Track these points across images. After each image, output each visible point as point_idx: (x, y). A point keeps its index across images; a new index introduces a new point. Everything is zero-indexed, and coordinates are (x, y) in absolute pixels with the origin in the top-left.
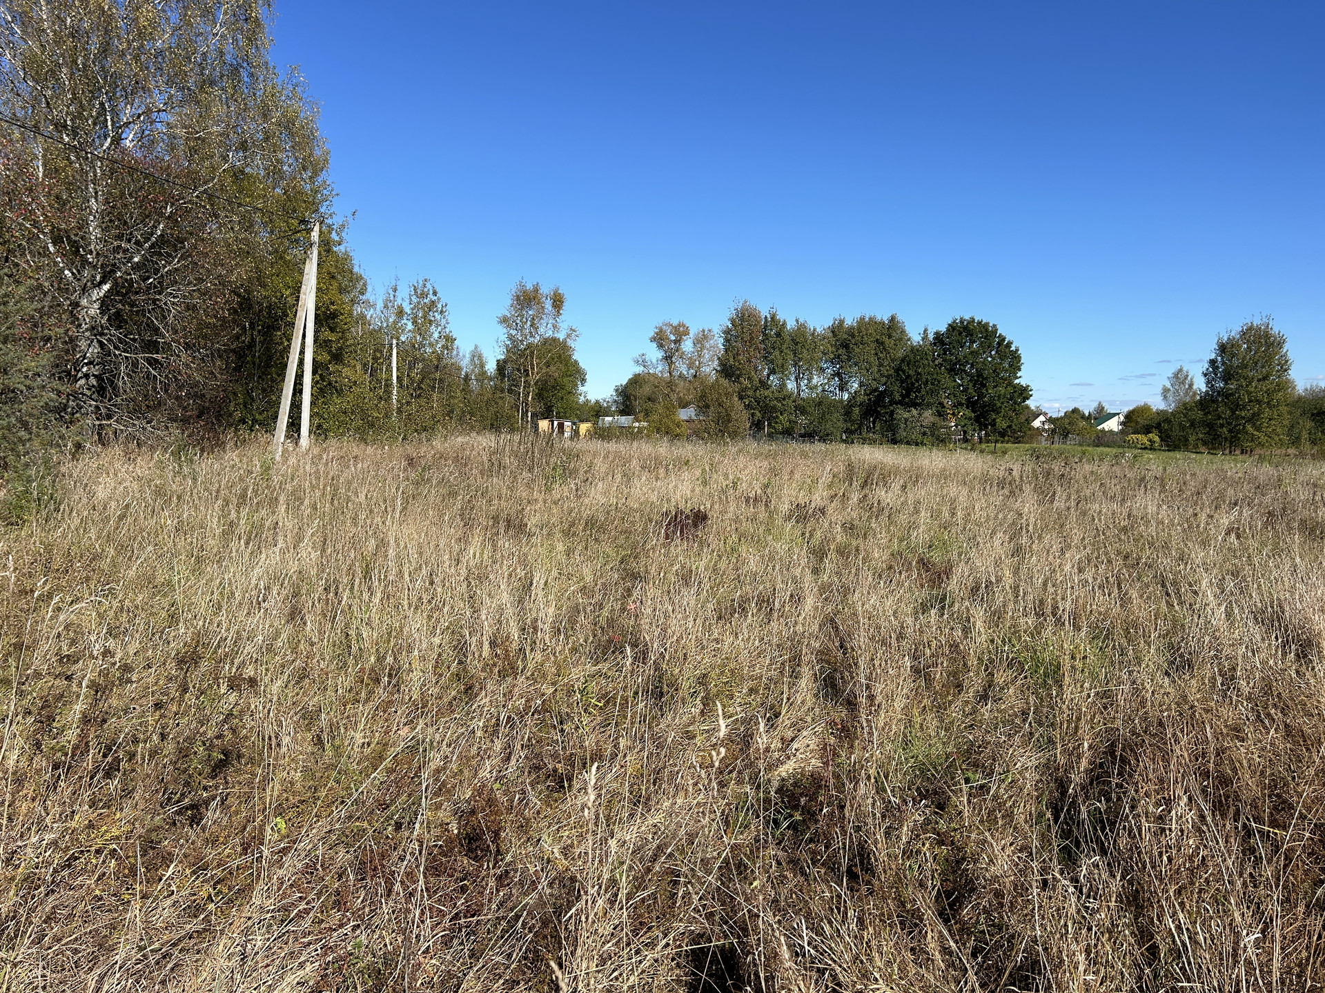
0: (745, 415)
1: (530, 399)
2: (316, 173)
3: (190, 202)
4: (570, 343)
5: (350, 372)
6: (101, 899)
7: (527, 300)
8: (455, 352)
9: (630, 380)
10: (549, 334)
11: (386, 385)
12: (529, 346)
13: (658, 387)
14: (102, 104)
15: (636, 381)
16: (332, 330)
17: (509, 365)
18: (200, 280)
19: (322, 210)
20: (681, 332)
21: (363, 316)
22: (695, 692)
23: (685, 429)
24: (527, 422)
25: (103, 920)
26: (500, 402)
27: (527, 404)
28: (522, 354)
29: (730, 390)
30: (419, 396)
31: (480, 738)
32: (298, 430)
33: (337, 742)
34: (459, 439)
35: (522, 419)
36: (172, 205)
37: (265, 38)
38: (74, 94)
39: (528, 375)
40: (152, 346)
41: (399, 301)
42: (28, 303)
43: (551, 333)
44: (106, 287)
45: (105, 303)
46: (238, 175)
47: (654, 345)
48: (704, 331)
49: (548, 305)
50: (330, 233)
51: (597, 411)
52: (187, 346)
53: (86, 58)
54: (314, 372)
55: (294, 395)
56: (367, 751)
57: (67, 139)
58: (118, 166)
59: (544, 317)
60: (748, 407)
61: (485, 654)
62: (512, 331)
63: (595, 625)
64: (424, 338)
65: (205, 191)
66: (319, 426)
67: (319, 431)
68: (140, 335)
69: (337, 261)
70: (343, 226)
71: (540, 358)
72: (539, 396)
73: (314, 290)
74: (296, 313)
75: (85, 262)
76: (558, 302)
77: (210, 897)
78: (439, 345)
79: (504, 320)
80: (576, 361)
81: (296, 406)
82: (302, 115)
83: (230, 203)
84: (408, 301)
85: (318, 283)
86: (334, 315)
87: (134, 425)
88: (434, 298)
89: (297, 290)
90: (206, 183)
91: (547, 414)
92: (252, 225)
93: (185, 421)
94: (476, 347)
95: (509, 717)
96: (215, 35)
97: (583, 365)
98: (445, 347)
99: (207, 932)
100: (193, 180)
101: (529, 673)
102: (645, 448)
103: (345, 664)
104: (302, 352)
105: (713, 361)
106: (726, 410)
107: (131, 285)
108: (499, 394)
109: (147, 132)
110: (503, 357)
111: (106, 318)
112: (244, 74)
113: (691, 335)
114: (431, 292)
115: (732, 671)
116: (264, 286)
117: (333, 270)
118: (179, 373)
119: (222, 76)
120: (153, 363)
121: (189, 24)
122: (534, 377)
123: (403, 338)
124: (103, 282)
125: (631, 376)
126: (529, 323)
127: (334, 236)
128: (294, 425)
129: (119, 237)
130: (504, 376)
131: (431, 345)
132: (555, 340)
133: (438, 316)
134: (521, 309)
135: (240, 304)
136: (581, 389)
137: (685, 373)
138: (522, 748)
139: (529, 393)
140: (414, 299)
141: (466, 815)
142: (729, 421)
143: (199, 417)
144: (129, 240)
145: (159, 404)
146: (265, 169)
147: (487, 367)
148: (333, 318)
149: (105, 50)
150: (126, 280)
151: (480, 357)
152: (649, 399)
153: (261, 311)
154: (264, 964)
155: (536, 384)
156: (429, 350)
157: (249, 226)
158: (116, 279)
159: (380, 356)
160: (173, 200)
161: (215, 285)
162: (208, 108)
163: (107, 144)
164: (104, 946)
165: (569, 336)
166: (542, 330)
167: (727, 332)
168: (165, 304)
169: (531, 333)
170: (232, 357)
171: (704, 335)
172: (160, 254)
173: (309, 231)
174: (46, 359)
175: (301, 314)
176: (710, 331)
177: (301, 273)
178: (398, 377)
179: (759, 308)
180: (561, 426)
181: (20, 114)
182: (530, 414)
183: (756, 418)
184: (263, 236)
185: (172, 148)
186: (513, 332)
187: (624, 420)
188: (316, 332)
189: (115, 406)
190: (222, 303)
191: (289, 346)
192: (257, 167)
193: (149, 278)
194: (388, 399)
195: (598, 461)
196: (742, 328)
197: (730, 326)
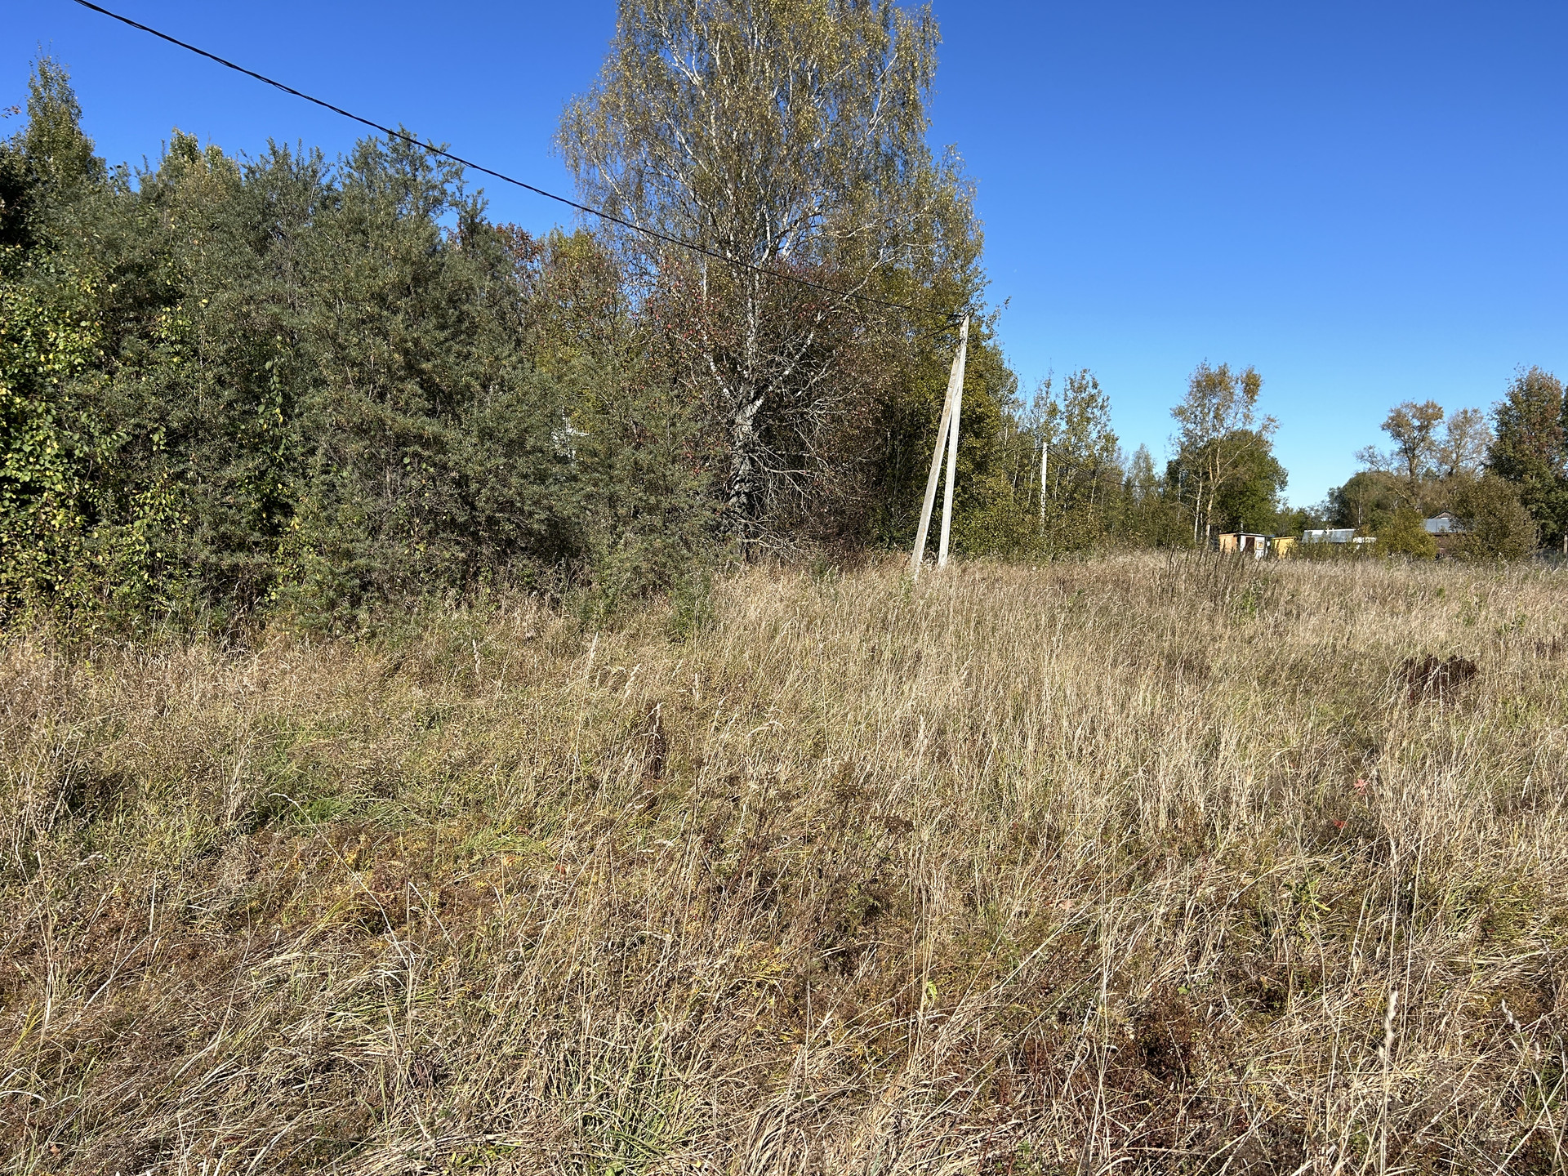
0: (1533, 526)
1: (1209, 508)
2: (968, 261)
3: (840, 307)
4: (1267, 436)
5: (997, 482)
6: (761, 1035)
7: (1210, 385)
8: (1115, 455)
9: (1351, 480)
10: (1239, 426)
11: (1033, 496)
12: (1211, 443)
13: (1392, 489)
14: (762, 215)
15: (1358, 482)
16: (977, 435)
17: (1183, 467)
18: (847, 390)
19: (972, 301)
20: (1429, 415)
21: (1010, 418)
22: (1464, 911)
23: (1433, 546)
24: (1205, 536)
25: (761, 1059)
26: (1171, 512)
27: (1205, 515)
28: (1201, 453)
29: (1508, 492)
30: (1071, 507)
31: (1160, 928)
32: (937, 549)
33: (992, 906)
34: (1120, 559)
35: (1199, 533)
36: (823, 311)
37: (921, 122)
38: (737, 209)
39: (1208, 478)
40: (797, 462)
41: (1052, 398)
42: (693, 423)
43: (1241, 425)
44: (759, 403)
45: (757, 420)
46: (887, 272)
47: (1388, 434)
48: (1465, 412)
49: (1238, 391)
50: (980, 326)
51: (1301, 523)
52: (831, 461)
53: (749, 169)
54: (956, 484)
55: (934, 510)
56: (1026, 922)
57: (729, 255)
58: (776, 276)
59: (1232, 405)
60: (1536, 515)
61: (1162, 825)
62: (1189, 426)
63: (1308, 803)
64: (1080, 440)
65: (854, 295)
66: (959, 544)
67: (959, 549)
68: (787, 450)
69: (986, 358)
70: (994, 317)
71: (1225, 457)
72: (1222, 504)
73: (961, 392)
74: (940, 419)
75: (741, 378)
76: (1252, 386)
77: (864, 1057)
78: (1098, 447)
79: (1180, 413)
80: (1273, 460)
81: (936, 522)
82: (957, 198)
83: (878, 303)
84: (1062, 397)
85: (965, 383)
86: (980, 419)
87: (779, 543)
88: (1094, 391)
89: (941, 394)
90: (855, 285)
91: (1232, 527)
92: (899, 326)
93: (825, 539)
94: (1142, 447)
95: (1197, 907)
96: (871, 126)
97: (1283, 463)
98: (1105, 449)
99: (861, 1094)
100: (844, 281)
101: (1219, 856)
102: (1374, 571)
103: (996, 818)
104: (944, 463)
105: (1479, 453)
106: (1501, 520)
107: (781, 400)
108: (1169, 504)
109: (802, 239)
110: (1176, 458)
111: (757, 434)
112: (898, 162)
113: (1445, 418)
114: (1091, 384)
115: (1523, 888)
116: (908, 391)
117: (981, 368)
118: (822, 490)
119: (877, 168)
120: (798, 478)
121: (848, 119)
122: (1217, 480)
123: (1055, 441)
124: (756, 398)
125: (1352, 476)
126: (1212, 414)
127: (984, 330)
128: (933, 543)
129: (773, 351)
130: (1176, 481)
131: (1088, 447)
132: (1245, 433)
133: (1097, 412)
134: (1203, 398)
135: (883, 412)
136: (1279, 494)
137: (1435, 470)
138: (1214, 948)
139: (1208, 501)
140: (1071, 394)
141: (1146, 1019)
142: (1505, 535)
143: (839, 534)
144: (782, 353)
145: (802, 522)
146: (915, 263)
147: (1154, 471)
148: (979, 423)
149: (766, 161)
150: (777, 394)
151: (1147, 459)
152: (1378, 506)
153: (903, 419)
154: (919, 1143)
155: (1218, 489)
156: (1085, 453)
157: (895, 328)
158: (767, 394)
159: (1027, 461)
160: (822, 307)
161: (861, 393)
162: (861, 205)
163: (765, 256)
164: (763, 1087)
165: (1265, 427)
166: (1228, 422)
167: (1504, 412)
168: (812, 417)
169: (1214, 426)
170: (873, 470)
171: (1465, 418)
172: (809, 365)
173: (957, 326)
174: (706, 478)
175: (945, 420)
176: (1475, 411)
177: (947, 373)
178: (1047, 486)
179: (1557, 376)
180: (1250, 543)
181: (690, 234)
182: (1208, 527)
183: (1549, 531)
184: (909, 337)
185: (825, 251)
186: (1191, 426)
187: (1340, 534)
188: (961, 438)
189: (762, 523)
190: (865, 414)
191: (931, 456)
192: (906, 263)
193: (797, 391)
194: (1036, 514)
195: (1306, 589)
196: (1529, 406)
197: (1508, 403)
